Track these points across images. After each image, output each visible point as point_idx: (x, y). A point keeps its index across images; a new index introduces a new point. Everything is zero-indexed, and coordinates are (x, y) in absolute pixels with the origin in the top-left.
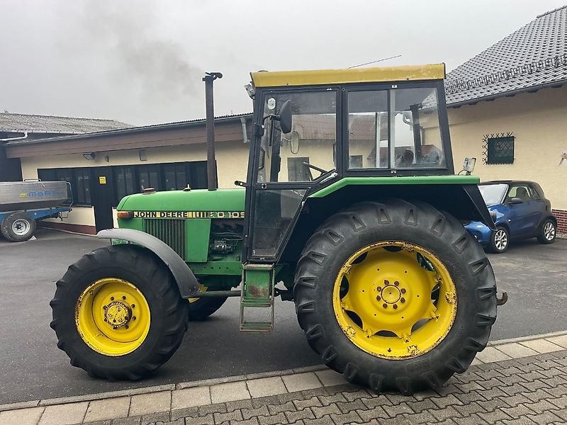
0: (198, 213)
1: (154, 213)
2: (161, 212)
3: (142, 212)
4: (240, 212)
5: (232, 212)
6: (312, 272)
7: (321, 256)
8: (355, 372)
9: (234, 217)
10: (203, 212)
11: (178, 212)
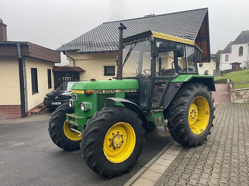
0: (120, 90)
1: (102, 90)
2: (105, 90)
3: (96, 90)
4: (134, 89)
5: (132, 89)
6: (184, 109)
7: (186, 103)
8: (193, 141)
9: (132, 92)
10: (122, 89)
11: (112, 90)
